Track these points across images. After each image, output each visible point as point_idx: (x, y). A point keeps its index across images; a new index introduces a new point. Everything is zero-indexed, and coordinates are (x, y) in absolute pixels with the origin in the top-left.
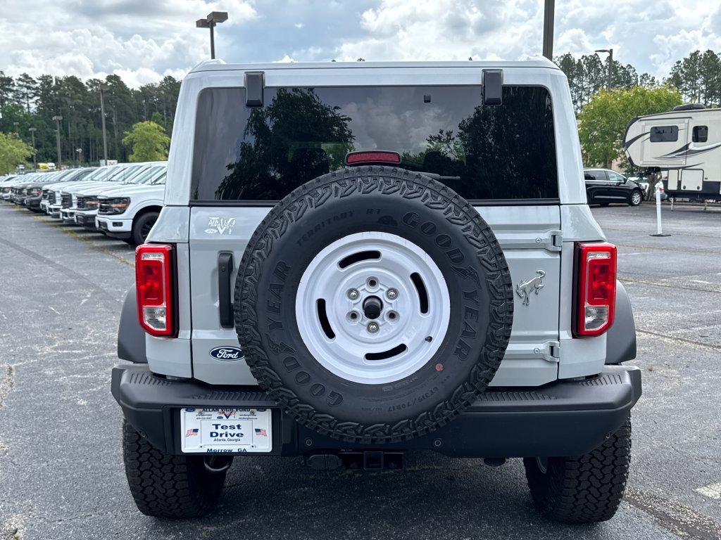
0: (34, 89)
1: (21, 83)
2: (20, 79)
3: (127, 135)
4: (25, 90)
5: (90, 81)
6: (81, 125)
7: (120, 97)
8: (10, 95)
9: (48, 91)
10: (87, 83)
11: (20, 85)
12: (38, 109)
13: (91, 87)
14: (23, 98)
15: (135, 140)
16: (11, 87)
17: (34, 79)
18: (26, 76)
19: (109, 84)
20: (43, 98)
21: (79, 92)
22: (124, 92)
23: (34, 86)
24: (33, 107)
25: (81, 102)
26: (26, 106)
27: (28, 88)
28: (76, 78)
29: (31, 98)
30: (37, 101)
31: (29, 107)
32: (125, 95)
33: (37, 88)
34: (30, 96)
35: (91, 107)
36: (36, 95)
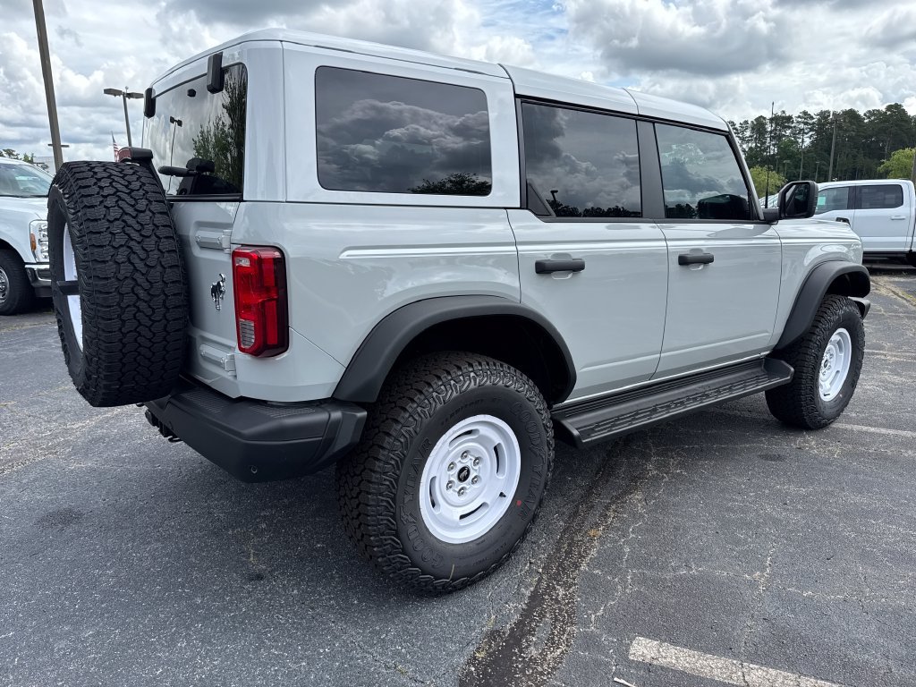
0: (810, 124)
1: (800, 120)
2: (799, 117)
3: (883, 163)
4: (802, 126)
5: (869, 111)
6: (850, 156)
7: (896, 126)
8: (788, 132)
9: (824, 125)
10: (865, 115)
11: (798, 122)
12: (812, 142)
13: (869, 118)
14: (799, 133)
15: (890, 168)
16: (790, 125)
17: (812, 115)
18: (805, 113)
19: (888, 113)
20: (818, 132)
21: (854, 124)
22: (903, 120)
23: (810, 122)
24: (807, 141)
25: (854, 133)
26: (800, 141)
27: (806, 124)
28: (854, 111)
29: (807, 133)
30: (811, 136)
31: (803, 142)
32: (903, 123)
33: (814, 123)
34: (806, 131)
35: (865, 138)
36: (811, 130)
